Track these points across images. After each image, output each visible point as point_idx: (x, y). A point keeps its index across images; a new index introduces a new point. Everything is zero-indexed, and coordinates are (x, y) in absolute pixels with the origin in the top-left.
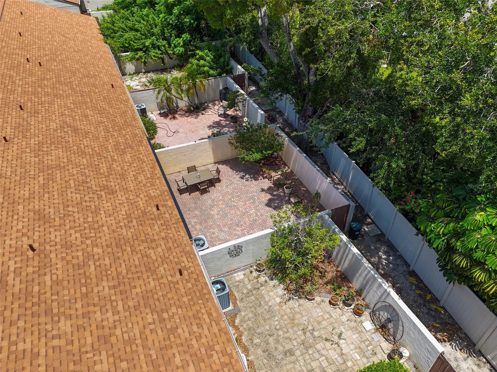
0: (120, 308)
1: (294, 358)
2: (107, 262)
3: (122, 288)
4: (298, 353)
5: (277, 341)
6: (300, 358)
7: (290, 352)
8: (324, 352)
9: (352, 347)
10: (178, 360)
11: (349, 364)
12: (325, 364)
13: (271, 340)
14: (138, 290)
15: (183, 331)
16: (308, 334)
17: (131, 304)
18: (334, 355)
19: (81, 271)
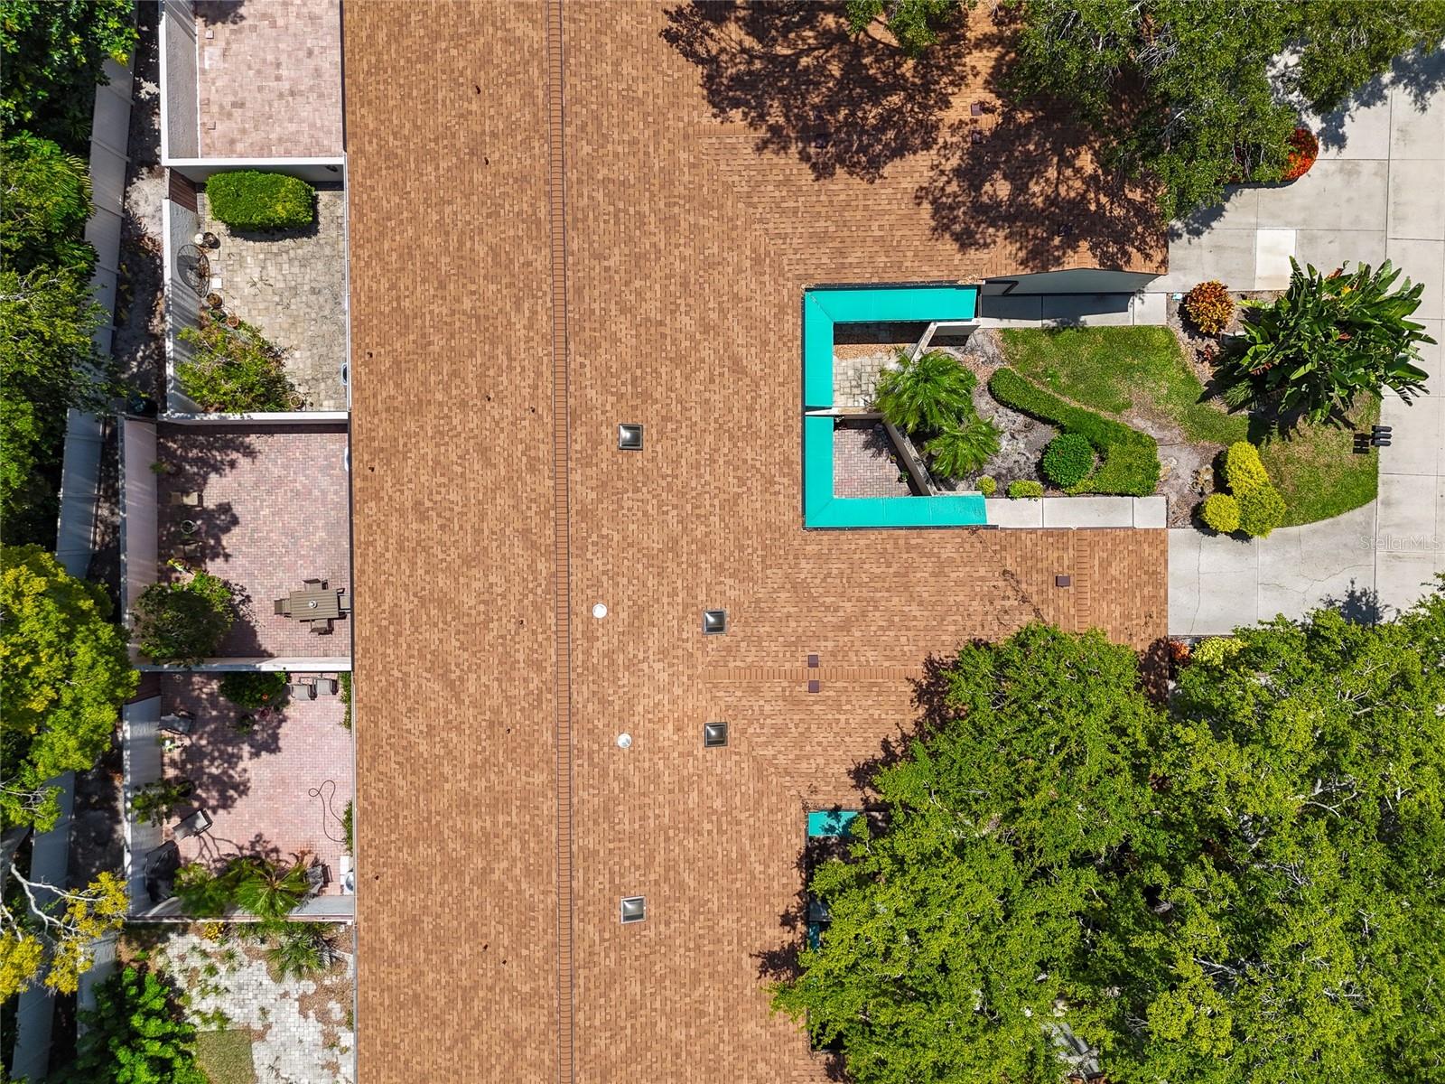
0: (428, 317)
1: (313, 285)
2: (433, 378)
3: (424, 342)
4: (306, 288)
5: (321, 308)
6: (307, 281)
7: (314, 291)
8: (280, 277)
9: (248, 271)
10: (394, 256)
11: (262, 256)
12: (286, 266)
13: (326, 313)
14: (412, 337)
15: (385, 284)
16: (285, 301)
17: (419, 321)
18: (271, 270)
19: (454, 367)
